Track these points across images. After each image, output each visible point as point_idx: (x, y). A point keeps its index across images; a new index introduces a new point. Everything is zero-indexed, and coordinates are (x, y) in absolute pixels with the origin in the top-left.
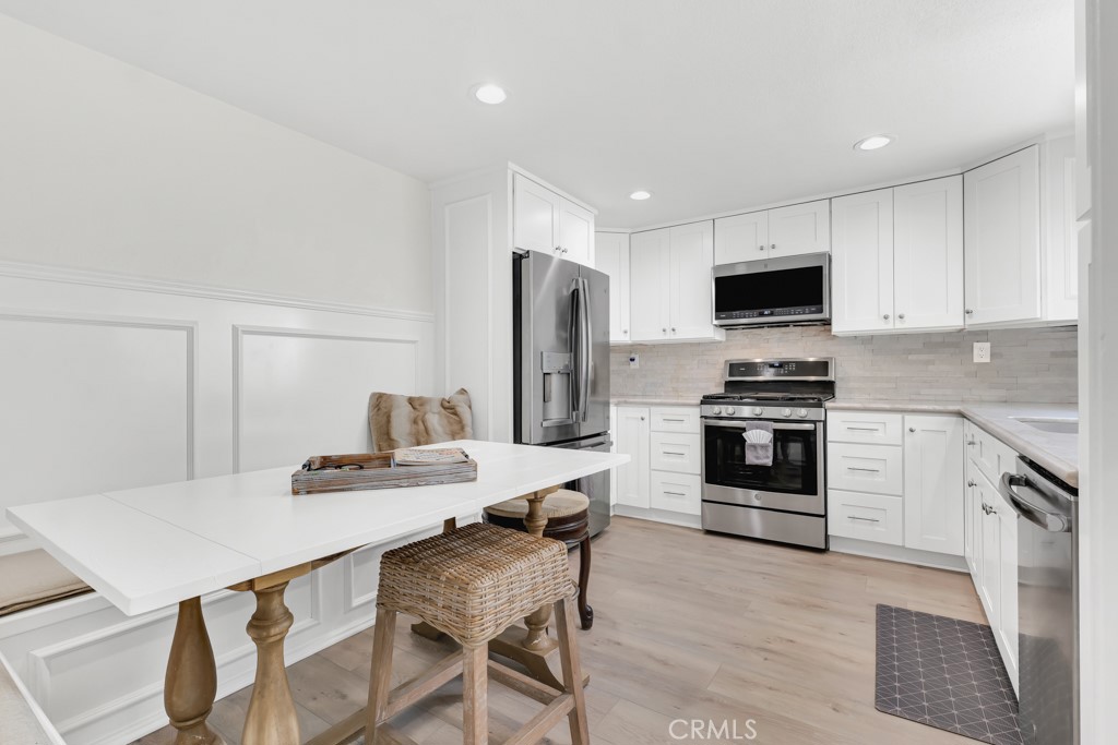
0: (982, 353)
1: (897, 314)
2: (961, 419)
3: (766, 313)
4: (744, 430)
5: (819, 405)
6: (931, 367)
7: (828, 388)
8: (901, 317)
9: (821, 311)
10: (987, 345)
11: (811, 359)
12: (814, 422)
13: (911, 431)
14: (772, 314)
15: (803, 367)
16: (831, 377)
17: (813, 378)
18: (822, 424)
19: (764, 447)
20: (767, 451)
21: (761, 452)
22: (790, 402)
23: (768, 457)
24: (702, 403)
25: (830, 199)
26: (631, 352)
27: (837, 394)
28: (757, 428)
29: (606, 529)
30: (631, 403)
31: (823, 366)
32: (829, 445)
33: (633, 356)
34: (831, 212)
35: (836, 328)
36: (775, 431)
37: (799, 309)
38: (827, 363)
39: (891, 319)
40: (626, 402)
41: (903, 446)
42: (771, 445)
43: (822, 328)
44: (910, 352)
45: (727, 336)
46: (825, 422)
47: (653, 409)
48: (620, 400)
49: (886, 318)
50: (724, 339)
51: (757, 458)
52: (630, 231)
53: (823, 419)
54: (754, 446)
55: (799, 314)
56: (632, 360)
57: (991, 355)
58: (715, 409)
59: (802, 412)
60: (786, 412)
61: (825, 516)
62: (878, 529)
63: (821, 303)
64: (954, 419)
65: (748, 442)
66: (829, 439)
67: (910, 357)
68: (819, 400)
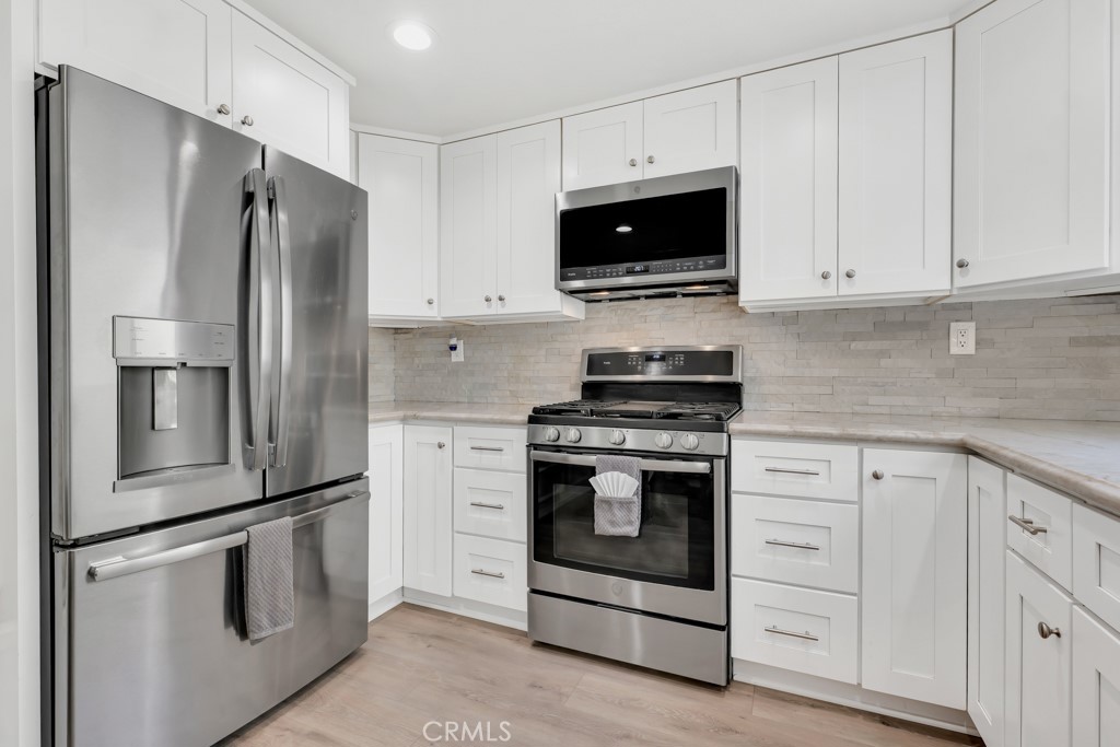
0: (963, 338)
1: (843, 271)
2: (963, 457)
3: (638, 269)
4: (592, 471)
5: (718, 426)
6: (884, 362)
7: (731, 394)
8: (849, 276)
9: (723, 265)
10: (970, 327)
11: (708, 348)
12: (710, 459)
13: (876, 476)
14: (646, 271)
15: (695, 360)
16: (737, 377)
17: (710, 378)
18: (723, 461)
19: (625, 504)
20: (630, 510)
21: (619, 514)
22: (671, 420)
23: (630, 523)
24: (532, 420)
25: (739, 79)
26: (451, 337)
27: (745, 404)
28: (614, 468)
29: (364, 646)
30: (424, 418)
31: (724, 359)
32: (734, 498)
33: (453, 342)
34: (739, 101)
35: (747, 295)
36: (645, 473)
37: (688, 262)
38: (731, 353)
39: (833, 279)
40: (415, 417)
41: (860, 502)
42: (638, 501)
43: (724, 299)
44: (855, 337)
45: (587, 310)
46: (728, 459)
47: (459, 429)
48: (410, 413)
49: (825, 276)
50: (582, 316)
51: (613, 523)
52: (439, 140)
53: (725, 453)
54: (608, 502)
55: (689, 270)
56: (453, 348)
57: (977, 343)
58: (549, 433)
59: (689, 440)
60: (662, 439)
61: (725, 628)
62: (814, 651)
63: (724, 252)
64: (952, 457)
65: (599, 494)
66: (734, 487)
67: (853, 345)
68: (719, 418)
